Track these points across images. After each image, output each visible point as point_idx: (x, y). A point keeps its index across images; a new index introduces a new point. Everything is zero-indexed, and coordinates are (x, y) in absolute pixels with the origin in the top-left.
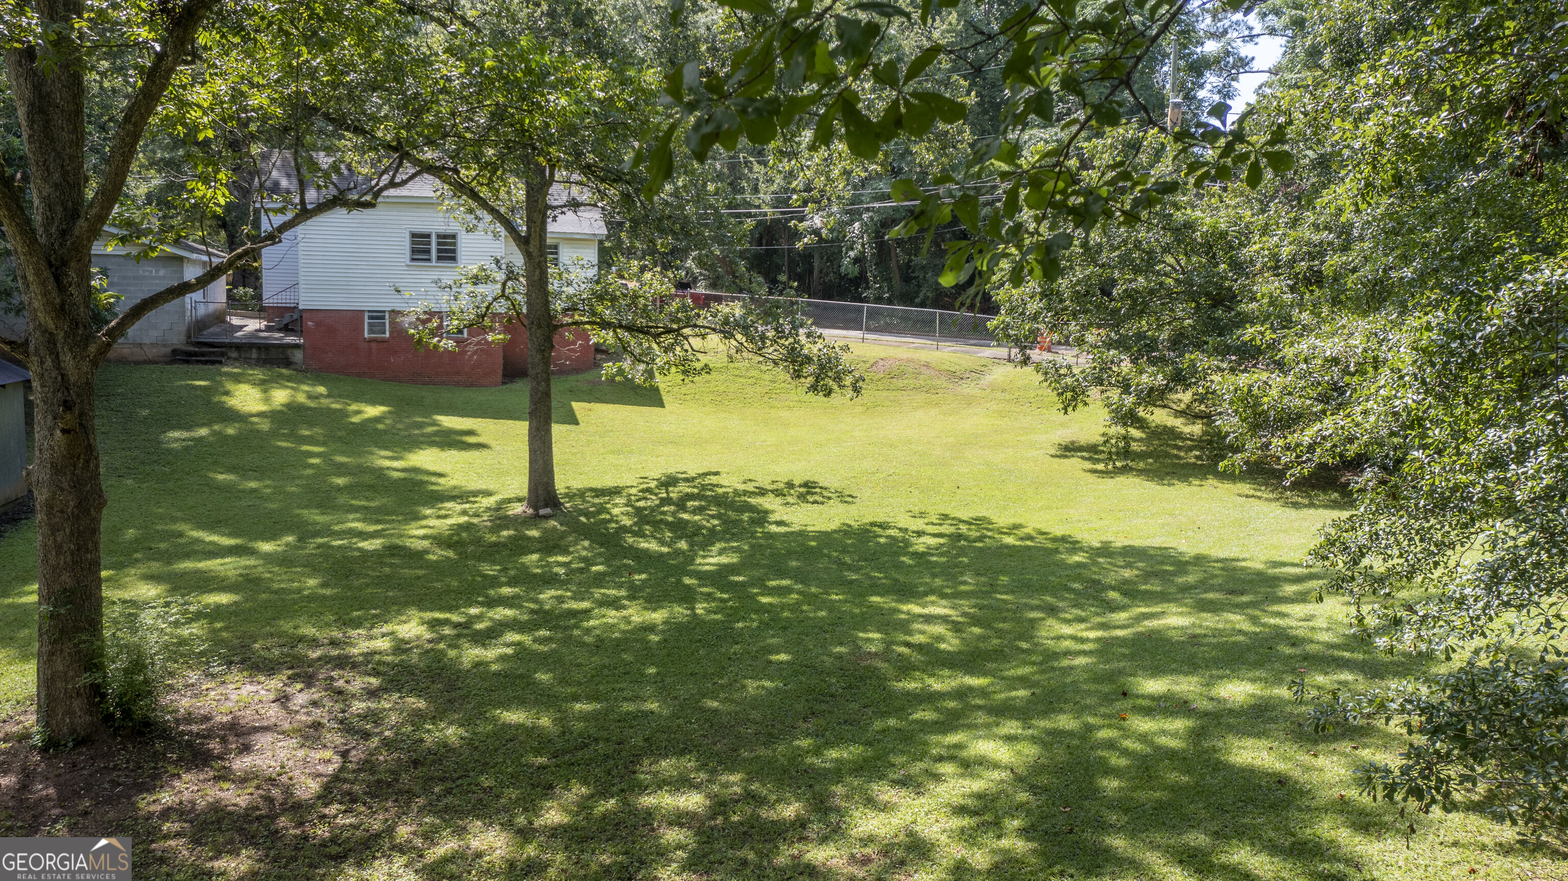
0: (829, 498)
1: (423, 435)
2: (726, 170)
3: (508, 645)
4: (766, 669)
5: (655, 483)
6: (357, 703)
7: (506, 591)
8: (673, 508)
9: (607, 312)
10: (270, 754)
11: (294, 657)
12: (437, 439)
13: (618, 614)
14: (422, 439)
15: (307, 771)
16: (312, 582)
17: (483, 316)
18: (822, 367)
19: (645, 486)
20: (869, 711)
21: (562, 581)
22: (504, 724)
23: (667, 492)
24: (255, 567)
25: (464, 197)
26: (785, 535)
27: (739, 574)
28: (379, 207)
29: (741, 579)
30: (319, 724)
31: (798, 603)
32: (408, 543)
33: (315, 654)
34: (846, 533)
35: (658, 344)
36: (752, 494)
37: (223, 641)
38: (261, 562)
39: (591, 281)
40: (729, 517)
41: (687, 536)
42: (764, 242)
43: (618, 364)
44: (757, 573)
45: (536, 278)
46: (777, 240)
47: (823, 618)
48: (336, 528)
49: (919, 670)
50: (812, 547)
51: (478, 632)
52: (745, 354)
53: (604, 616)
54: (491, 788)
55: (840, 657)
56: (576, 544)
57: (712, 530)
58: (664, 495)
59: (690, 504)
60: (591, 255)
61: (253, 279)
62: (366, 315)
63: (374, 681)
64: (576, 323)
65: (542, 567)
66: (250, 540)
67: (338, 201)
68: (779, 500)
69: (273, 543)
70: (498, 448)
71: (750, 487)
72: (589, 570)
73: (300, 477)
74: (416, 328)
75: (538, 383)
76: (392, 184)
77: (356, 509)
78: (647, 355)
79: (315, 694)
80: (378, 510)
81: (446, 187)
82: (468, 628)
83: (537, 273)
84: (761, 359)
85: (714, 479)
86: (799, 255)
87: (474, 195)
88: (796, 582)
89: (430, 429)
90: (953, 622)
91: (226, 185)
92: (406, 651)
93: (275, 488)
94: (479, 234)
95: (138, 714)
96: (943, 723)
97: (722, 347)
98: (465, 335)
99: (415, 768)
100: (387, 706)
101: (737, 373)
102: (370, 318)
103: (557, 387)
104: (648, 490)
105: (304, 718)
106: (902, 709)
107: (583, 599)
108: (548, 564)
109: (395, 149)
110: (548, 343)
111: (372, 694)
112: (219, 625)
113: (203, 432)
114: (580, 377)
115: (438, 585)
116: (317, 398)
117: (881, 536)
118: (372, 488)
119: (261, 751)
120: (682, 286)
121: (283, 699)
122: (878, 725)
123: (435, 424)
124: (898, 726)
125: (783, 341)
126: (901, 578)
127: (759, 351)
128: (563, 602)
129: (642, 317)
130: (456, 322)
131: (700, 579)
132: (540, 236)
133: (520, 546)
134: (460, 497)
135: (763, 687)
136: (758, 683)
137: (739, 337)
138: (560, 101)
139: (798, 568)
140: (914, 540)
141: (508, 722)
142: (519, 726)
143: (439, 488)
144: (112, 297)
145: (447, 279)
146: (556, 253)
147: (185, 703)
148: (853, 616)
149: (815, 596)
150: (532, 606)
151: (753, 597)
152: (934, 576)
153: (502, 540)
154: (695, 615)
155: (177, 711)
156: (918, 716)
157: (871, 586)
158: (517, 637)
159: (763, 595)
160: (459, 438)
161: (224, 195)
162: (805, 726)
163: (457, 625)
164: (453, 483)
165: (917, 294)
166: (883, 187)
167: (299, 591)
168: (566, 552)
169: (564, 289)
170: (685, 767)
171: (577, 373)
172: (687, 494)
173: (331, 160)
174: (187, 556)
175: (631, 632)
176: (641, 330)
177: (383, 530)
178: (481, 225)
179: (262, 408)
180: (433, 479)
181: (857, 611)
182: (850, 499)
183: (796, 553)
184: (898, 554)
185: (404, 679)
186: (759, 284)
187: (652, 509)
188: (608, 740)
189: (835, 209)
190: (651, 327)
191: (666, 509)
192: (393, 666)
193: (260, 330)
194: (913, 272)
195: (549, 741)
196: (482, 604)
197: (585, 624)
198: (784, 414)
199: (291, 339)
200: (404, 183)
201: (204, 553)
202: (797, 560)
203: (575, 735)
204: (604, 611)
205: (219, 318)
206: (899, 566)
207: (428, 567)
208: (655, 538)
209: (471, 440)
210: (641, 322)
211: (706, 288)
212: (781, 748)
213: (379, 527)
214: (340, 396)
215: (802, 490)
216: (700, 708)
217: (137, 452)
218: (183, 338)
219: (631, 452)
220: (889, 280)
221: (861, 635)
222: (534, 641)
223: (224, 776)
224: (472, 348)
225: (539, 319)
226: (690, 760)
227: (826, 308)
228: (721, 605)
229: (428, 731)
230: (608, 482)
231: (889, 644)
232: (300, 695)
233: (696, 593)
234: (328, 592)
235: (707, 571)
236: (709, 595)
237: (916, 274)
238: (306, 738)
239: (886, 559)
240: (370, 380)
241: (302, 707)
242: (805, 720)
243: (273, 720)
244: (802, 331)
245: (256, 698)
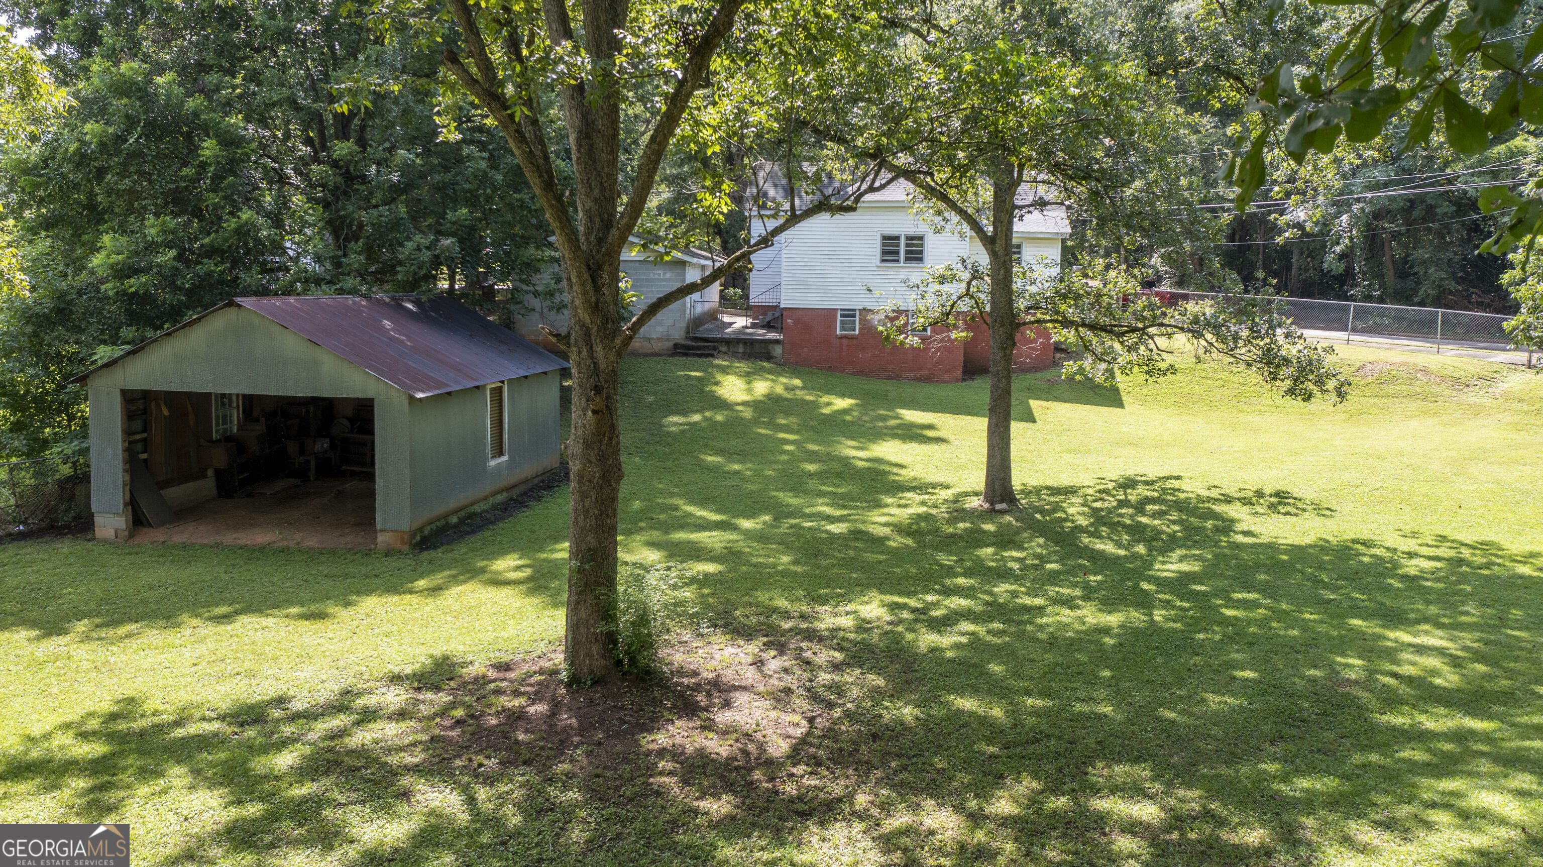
0: (1304, 510)
1: (887, 427)
2: (1197, 164)
3: (963, 634)
4: (1230, 685)
5: (1113, 484)
6: (822, 674)
7: (962, 581)
8: (1131, 511)
9: (1071, 311)
10: (747, 711)
11: (770, 626)
12: (900, 432)
13: (1072, 614)
14: (885, 431)
15: (779, 731)
16: (785, 559)
17: (948, 314)
18: (1302, 369)
19: (1102, 487)
20: (1348, 743)
21: (1017, 576)
22: (957, 710)
23: (1125, 494)
24: (737, 541)
25: (934, 199)
26: (1253, 546)
27: (1202, 584)
28: (859, 211)
29: (1203, 588)
30: (790, 689)
31: (1267, 620)
32: (872, 529)
33: (787, 625)
34: (1323, 549)
35: (1122, 343)
36: (1216, 501)
37: (710, 605)
38: (742, 537)
39: (1054, 279)
40: (1191, 523)
41: (1145, 540)
42: (1237, 237)
43: (1079, 363)
44: (1222, 584)
45: (1001, 277)
46: (1251, 236)
47: (1294, 637)
48: (807, 511)
49: (1407, 704)
50: (1283, 561)
51: (934, 619)
52: (1214, 355)
53: (1057, 614)
54: (944, 770)
55: (1314, 681)
56: (1031, 541)
57: (1172, 537)
58: (1122, 497)
59: (1149, 507)
60: (1055, 253)
61: (741, 280)
62: (839, 313)
63: (839, 656)
64: (1038, 321)
65: (997, 560)
66: (734, 517)
67: (822, 206)
68: (1246, 509)
69: (752, 521)
70: (957, 442)
71: (1215, 494)
72: (1043, 567)
73: (776, 462)
74: (884, 325)
75: (999, 381)
76: (872, 189)
77: (824, 494)
78: (1108, 354)
79: (786, 661)
80: (844, 496)
81: (918, 190)
82: (925, 614)
83: (1002, 271)
84: (1232, 360)
85: (1175, 484)
86: (1276, 251)
87: (944, 198)
88: (1265, 597)
89: (893, 422)
90: (1451, 655)
91: (729, 195)
92: (867, 630)
93: (755, 470)
94: (946, 235)
95: (642, 662)
96: (1437, 766)
97: (1189, 347)
98: (929, 333)
99: (874, 741)
100: (850, 680)
101: (1203, 375)
102: (842, 316)
103: (1017, 384)
104: (1106, 491)
105: (776, 683)
106: (1387, 745)
107: (1037, 596)
108: (1003, 559)
109: (873, 157)
110: (1009, 342)
111: (836, 667)
112: (706, 591)
113: (697, 418)
114: (1039, 375)
115: (898, 570)
116: (793, 389)
117: (1364, 555)
118: (839, 475)
119: (740, 709)
120: (1148, 284)
121: (759, 663)
122: (1357, 758)
123: (897, 417)
124: (1382, 763)
125: (1258, 341)
126: (1388, 602)
127: (1230, 353)
128: (1017, 597)
129: (1105, 316)
130: (921, 320)
131: (1158, 585)
132: (1006, 235)
133: (975, 539)
134: (920, 488)
135: (1226, 703)
136: (1220, 698)
137: (1209, 336)
138: (1035, 100)
139: (1267, 582)
140: (1404, 562)
141: (961, 708)
142: (971, 714)
143: (901, 479)
144: (633, 296)
145: (916, 280)
146: (1019, 253)
147: (679, 658)
148: (1330, 638)
149: (1287, 613)
150: (986, 598)
151: (1216, 608)
152: (1428, 602)
153: (959, 532)
154: (1153, 621)
155: (671, 664)
156: (1406, 754)
157: (1351, 608)
158: (971, 627)
159: (1227, 607)
160: (919, 431)
161: (726, 204)
162: (1272, 749)
163: (914, 610)
164: (913, 474)
165: (1415, 292)
166: (1379, 175)
167: (774, 566)
168: (1020, 548)
169: (1028, 287)
170: (1140, 776)
171: (1036, 371)
172: (1146, 498)
173: (814, 169)
174: (682, 527)
175: (1085, 632)
176: (1104, 329)
177: (849, 515)
178: (948, 226)
179: (746, 397)
180: (895, 470)
181: (1336, 633)
182: (1328, 513)
183: (1264, 565)
184: (1384, 575)
185: (865, 656)
186: (1234, 281)
187: (1110, 511)
188: (1060, 738)
189: (1321, 200)
190: (1115, 326)
191: (1123, 511)
192: (855, 643)
193: (746, 327)
194: (1412, 267)
195: (1001, 732)
196: (938, 592)
197: (1039, 621)
198: (1255, 419)
199: (772, 335)
200: (883, 187)
201: (695, 526)
202: (1266, 573)
203: (1027, 728)
204: (1057, 609)
205: (712, 316)
206: (1386, 589)
207: (888, 553)
208: (1112, 540)
209: (931, 433)
210: (1105, 320)
211: (1171, 286)
212: (1244, 770)
213: (845, 512)
214: (813, 389)
215: (1273, 500)
216: (1157, 717)
217: (643, 434)
218: (683, 334)
219: (1088, 452)
220: (1381, 276)
221: (1339, 659)
222: (988, 632)
223: (708, 726)
224: (936, 345)
225: (1002, 317)
226: (1144, 769)
227: (1305, 307)
228: (1181, 613)
229: (887, 708)
230: (1064, 480)
231: (1371, 673)
232: (773, 661)
233: (1154, 599)
234: (799, 569)
235: (1165, 578)
236: (1168, 602)
237: (1416, 269)
238: (778, 700)
239: (1370, 579)
240: (839, 374)
241: (775, 672)
242: (1272, 743)
243: (750, 681)
244: (1279, 331)
245: (737, 660)
